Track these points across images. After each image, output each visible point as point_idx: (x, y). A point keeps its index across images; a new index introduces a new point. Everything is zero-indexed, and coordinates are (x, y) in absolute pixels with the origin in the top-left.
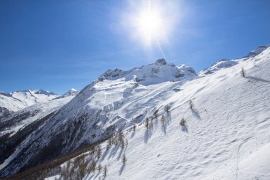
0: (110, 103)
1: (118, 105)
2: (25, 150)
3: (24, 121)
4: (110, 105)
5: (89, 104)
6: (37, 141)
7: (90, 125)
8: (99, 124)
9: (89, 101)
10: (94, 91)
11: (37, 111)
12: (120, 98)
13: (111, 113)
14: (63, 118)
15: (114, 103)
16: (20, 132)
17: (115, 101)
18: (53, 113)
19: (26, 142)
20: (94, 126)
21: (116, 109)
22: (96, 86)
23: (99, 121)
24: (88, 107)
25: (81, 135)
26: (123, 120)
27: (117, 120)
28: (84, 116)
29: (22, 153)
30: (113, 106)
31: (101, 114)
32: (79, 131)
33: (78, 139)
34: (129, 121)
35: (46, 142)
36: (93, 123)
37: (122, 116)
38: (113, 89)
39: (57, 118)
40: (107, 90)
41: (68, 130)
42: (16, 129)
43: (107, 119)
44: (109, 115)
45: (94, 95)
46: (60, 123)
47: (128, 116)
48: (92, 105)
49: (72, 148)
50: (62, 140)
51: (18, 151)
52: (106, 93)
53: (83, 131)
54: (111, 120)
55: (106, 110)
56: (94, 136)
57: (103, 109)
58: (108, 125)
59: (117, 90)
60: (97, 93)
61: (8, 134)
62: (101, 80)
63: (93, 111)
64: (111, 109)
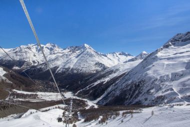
0: (167, 74)
1: (175, 77)
2: (109, 94)
3: (110, 75)
4: (168, 76)
5: (148, 72)
6: (114, 90)
7: (145, 89)
8: (152, 91)
9: (149, 69)
10: (156, 59)
11: (117, 70)
12: (180, 70)
13: (167, 83)
14: (129, 79)
15: (172, 74)
16: (108, 82)
17: (173, 71)
18: (124, 74)
19: (109, 89)
20: (148, 92)
21: (172, 80)
22: (159, 54)
23: (152, 88)
24: (147, 74)
25: (138, 95)
26: (175, 94)
27: (169, 92)
28: (142, 82)
29: (107, 96)
30: (170, 76)
31: (156, 83)
32: (137, 92)
33: (136, 98)
34: (180, 96)
35: (118, 93)
36: (148, 88)
37: (175, 90)
38: (176, 58)
39: (126, 77)
40: (168, 59)
41: (130, 90)
42: (107, 79)
43: (161, 89)
44: (163, 85)
45: (154, 63)
46: (127, 83)
47: (181, 91)
48: (150, 73)
49: (130, 103)
50: (126, 95)
51: (106, 93)
52: (166, 62)
53: (140, 93)
54: (164, 90)
55: (162, 80)
56: (146, 99)
57: (158, 78)
58: (160, 94)
59: (181, 59)
60: (159, 62)
61: (103, 82)
62: (167, 46)
63: (150, 78)
64: (165, 81)
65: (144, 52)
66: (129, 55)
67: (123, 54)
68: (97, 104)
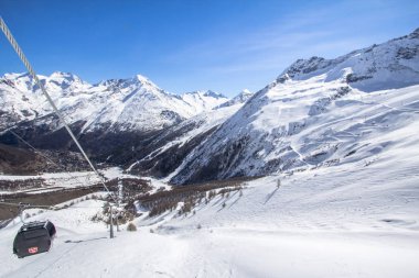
0: (283, 124)
1: (295, 128)
2: (189, 164)
3: (190, 133)
4: (283, 128)
5: (254, 123)
6: (198, 157)
7: (250, 152)
8: (261, 153)
9: (255, 118)
10: (265, 101)
11: (202, 122)
12: (301, 117)
13: (283, 139)
14: (224, 137)
15: (290, 124)
16: (186, 145)
17: (293, 120)
18: (215, 128)
19: (190, 156)
20: (255, 155)
21: (290, 134)
22: (271, 94)
23: (261, 149)
24: (252, 127)
25: (238, 162)
26: (295, 154)
27: (286, 152)
28: (245, 139)
29: (186, 167)
30: (287, 128)
31: (267, 139)
32: (237, 157)
33: (235, 166)
34: (301, 157)
35: (205, 161)
36: (254, 150)
37: (295, 149)
38: (295, 99)
39: (219, 134)
40: (284, 101)
41: (226, 154)
42: (184, 140)
43: (273, 148)
44: (277, 142)
45: (263, 108)
46: (219, 142)
47: (303, 150)
48: (258, 124)
49: (227, 175)
50: (219, 163)
51: (184, 163)
52: (282, 106)
53: (241, 158)
54: (278, 151)
55: (275, 135)
56: (252, 167)
57: (270, 132)
58: (272, 156)
59: (302, 101)
60: (270, 105)
61: (178, 145)
62: (282, 80)
63: (257, 133)
64: (280, 136)
65: (247, 91)
66: (220, 96)
67: (211, 94)
68: (169, 183)
